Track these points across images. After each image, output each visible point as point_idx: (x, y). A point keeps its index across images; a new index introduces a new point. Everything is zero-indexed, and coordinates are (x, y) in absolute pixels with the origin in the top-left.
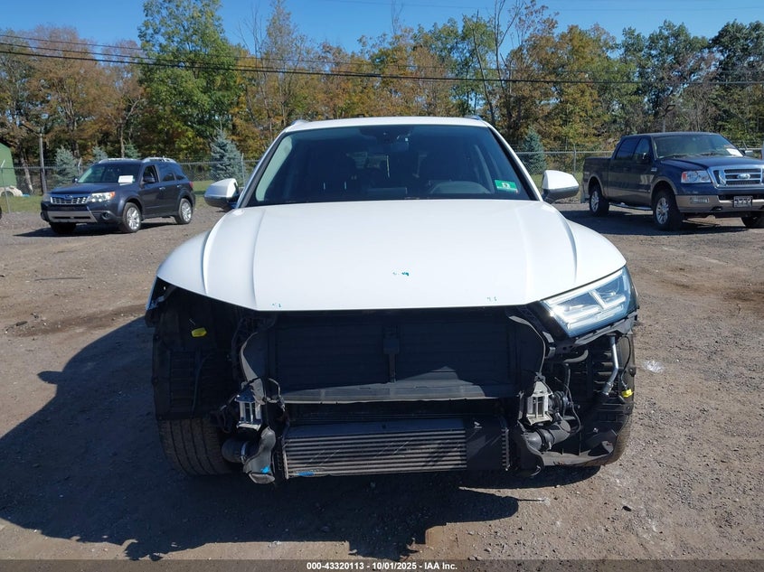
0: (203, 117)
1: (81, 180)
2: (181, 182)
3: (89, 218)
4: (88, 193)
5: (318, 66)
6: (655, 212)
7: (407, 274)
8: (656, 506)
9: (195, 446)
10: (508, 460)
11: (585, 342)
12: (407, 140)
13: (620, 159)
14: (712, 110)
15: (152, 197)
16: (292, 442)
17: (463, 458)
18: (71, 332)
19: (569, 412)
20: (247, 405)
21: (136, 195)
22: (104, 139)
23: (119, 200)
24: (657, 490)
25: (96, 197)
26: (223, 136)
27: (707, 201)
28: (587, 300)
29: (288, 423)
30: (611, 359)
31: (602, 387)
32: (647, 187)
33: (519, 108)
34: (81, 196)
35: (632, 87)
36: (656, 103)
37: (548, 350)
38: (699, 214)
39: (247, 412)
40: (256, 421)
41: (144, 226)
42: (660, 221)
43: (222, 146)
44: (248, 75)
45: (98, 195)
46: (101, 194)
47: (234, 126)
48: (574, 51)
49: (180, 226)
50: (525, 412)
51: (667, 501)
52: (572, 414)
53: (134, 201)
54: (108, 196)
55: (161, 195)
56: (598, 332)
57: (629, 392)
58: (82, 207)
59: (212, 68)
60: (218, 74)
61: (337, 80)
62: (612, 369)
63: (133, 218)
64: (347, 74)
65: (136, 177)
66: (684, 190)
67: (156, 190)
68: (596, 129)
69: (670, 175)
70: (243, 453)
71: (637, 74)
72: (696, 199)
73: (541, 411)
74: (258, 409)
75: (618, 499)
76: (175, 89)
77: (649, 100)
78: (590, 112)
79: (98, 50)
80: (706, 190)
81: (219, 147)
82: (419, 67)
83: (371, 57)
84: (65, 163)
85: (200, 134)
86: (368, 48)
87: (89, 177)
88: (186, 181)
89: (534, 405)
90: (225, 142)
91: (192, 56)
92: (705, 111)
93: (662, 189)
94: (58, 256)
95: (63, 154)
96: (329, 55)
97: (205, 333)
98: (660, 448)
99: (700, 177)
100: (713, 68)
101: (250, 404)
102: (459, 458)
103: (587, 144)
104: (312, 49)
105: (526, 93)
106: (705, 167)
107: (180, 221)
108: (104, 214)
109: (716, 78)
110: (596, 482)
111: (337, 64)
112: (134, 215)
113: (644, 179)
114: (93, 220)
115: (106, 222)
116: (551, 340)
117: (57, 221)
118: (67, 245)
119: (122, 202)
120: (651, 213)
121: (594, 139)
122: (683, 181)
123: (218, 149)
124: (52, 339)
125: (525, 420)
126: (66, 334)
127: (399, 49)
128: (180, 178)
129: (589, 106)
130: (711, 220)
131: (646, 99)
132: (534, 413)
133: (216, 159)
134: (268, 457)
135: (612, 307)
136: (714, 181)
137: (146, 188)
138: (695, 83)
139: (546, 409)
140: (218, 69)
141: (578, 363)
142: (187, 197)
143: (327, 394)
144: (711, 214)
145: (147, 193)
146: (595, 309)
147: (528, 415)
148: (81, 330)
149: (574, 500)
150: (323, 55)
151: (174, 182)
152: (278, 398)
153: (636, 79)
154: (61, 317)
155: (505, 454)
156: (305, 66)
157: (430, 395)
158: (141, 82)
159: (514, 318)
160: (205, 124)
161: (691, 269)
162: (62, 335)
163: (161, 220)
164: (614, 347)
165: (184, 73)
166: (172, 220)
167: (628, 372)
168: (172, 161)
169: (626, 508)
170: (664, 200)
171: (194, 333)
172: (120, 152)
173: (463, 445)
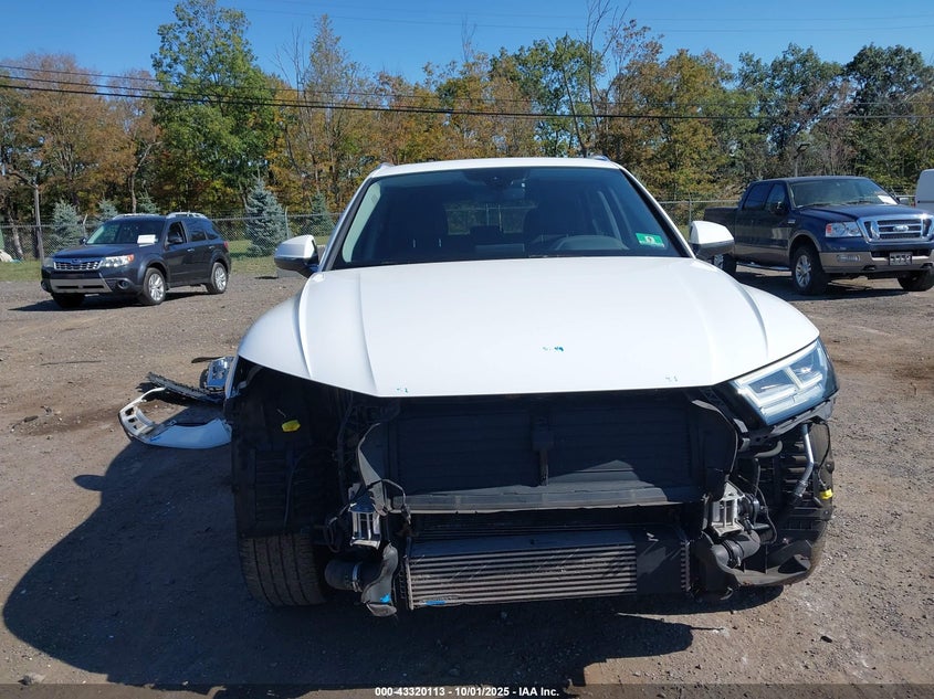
0: (234, 163)
1: (91, 241)
2: (212, 242)
3: (102, 287)
4: (101, 256)
5: (373, 100)
6: (794, 273)
7: (561, 349)
8: (862, 635)
9: (283, 570)
10: (688, 580)
11: (782, 431)
12: (523, 185)
13: (750, 209)
14: (848, 149)
15: (177, 261)
16: (418, 563)
17: (633, 579)
18: (94, 429)
19: (761, 518)
20: (363, 516)
21: (159, 259)
22: (112, 191)
23: (139, 266)
24: (859, 615)
25: (109, 262)
26: (261, 187)
27: (858, 259)
28: (780, 379)
29: (409, 539)
30: (804, 452)
31: (794, 487)
32: (782, 243)
33: (618, 150)
34: (91, 260)
35: (753, 124)
36: (781, 142)
37: (741, 442)
38: (847, 274)
39: (364, 525)
40: (375, 537)
41: (169, 297)
42: (801, 284)
43: (261, 198)
44: (287, 111)
45: (112, 259)
46: (116, 258)
47: (271, 173)
48: (684, 82)
49: (213, 297)
50: (710, 520)
51: (874, 629)
52: (766, 522)
53: (159, 267)
54: (125, 260)
55: (189, 258)
56: (798, 417)
57: (829, 493)
58: (94, 274)
59: (244, 103)
60: (251, 111)
61: (398, 117)
62: (805, 464)
63: (156, 286)
64: (410, 110)
65: (159, 237)
66: (829, 246)
67: (183, 253)
68: (711, 173)
69: (811, 227)
70: (355, 578)
71: (757, 109)
72: (843, 256)
73: (729, 519)
74: (376, 522)
75: (813, 627)
76: (199, 130)
77: (772, 139)
78: (704, 155)
79: (103, 82)
80: (855, 245)
81: (257, 199)
82: (497, 100)
83: (439, 89)
84: (65, 221)
85: (229, 183)
86: (435, 77)
87: (99, 238)
88: (218, 241)
89: (722, 511)
90: (264, 193)
91: (219, 90)
92: (840, 152)
93: (802, 245)
94: (66, 335)
95: (63, 210)
96: (387, 87)
97: (298, 426)
98: (852, 562)
99: (849, 230)
100: (849, 100)
101: (368, 514)
102: (628, 579)
103: (700, 192)
104: (366, 79)
105: (626, 131)
106: (854, 218)
107: (212, 290)
108: (121, 282)
109: (852, 112)
110: (782, 605)
111: (398, 97)
112: (157, 283)
113: (777, 233)
114: (107, 289)
115: (123, 292)
116: (744, 429)
117: (61, 291)
118: (76, 321)
119: (142, 267)
120: (790, 273)
121: (708, 186)
122: (827, 235)
123: (256, 202)
124: (72, 437)
125: (710, 530)
126: (87, 431)
127: (471, 79)
128: (212, 237)
129: (703, 146)
130: (863, 282)
131: (769, 138)
132: (722, 520)
133: (253, 214)
134: (387, 582)
135: (808, 388)
136: (866, 234)
137: (172, 250)
138: (827, 118)
139: (735, 515)
140: (251, 104)
141: (771, 458)
142: (221, 261)
143: (463, 501)
144: (862, 274)
145: (172, 256)
146: (790, 391)
147: (713, 524)
148: (107, 426)
149: (758, 629)
150: (381, 86)
151: (205, 243)
152: (403, 507)
153: (756, 114)
154: (80, 410)
155: (684, 573)
156: (356, 99)
157: (594, 501)
158: (155, 121)
159: (698, 403)
160: (237, 171)
161: (847, 342)
162: (83, 433)
163: (187, 289)
164: (807, 437)
165: (209, 110)
166: (203, 288)
167: (825, 468)
168: (202, 216)
169: (825, 639)
170: (804, 258)
171: (286, 427)
172: (130, 207)
173: (633, 563)
